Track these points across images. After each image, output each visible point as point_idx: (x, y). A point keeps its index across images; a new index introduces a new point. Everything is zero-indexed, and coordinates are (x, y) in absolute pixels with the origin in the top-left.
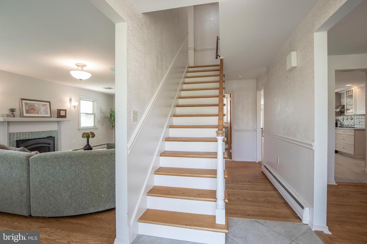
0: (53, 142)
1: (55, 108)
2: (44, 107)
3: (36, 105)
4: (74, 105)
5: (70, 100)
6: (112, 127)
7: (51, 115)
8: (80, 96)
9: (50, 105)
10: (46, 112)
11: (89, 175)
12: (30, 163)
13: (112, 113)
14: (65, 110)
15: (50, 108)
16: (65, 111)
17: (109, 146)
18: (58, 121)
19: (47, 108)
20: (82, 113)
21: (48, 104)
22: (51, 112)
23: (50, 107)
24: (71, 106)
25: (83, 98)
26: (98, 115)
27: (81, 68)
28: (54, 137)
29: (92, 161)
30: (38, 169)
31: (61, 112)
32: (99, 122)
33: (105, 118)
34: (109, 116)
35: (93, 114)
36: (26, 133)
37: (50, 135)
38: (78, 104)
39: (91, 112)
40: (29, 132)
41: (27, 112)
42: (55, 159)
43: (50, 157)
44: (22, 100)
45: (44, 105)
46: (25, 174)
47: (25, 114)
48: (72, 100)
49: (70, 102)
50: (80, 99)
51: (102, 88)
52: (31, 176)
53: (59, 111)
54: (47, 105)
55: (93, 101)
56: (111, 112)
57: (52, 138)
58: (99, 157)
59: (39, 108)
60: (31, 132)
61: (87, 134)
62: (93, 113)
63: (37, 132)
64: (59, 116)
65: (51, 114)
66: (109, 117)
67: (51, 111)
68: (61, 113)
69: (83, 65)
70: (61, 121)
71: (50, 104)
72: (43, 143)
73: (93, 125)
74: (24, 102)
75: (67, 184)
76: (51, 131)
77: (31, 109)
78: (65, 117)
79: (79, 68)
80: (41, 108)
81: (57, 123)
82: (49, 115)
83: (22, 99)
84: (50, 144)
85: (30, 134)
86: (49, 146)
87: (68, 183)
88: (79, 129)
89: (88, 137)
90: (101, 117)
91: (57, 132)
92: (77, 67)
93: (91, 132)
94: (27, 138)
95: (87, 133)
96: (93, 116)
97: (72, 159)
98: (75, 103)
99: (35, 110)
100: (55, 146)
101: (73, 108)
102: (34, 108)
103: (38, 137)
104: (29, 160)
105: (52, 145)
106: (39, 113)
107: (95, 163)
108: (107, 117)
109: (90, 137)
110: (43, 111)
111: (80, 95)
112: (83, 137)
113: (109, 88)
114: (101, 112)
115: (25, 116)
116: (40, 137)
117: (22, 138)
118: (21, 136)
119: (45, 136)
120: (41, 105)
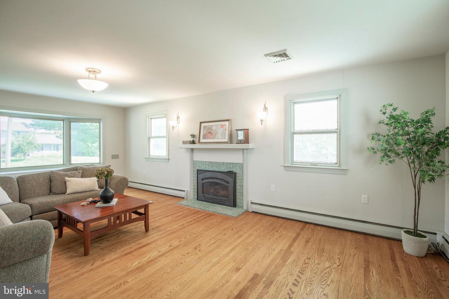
0: (233, 179)
2: (222, 129)
3: (214, 128)
7: (228, 140)
9: (229, 125)
10: (223, 134)
15: (229, 129)
18: (243, 149)
19: (225, 130)
21: (227, 123)
22: (230, 136)
23: (229, 127)
28: (236, 174)
35: (337, 133)
36: (206, 162)
37: (231, 170)
39: (333, 128)
40: (208, 162)
41: (205, 137)
45: (222, 126)
47: (202, 141)
49: (266, 111)
54: (226, 125)
57: (232, 174)
59: (216, 131)
60: (211, 162)
62: (337, 129)
63: (216, 163)
67: (228, 133)
71: (229, 123)
72: (221, 179)
74: (203, 125)
76: (233, 163)
80: (218, 131)
81: (241, 152)
82: (226, 140)
83: (201, 123)
84: (228, 183)
85: (210, 164)
86: (227, 185)
88: (284, 166)
91: (241, 166)
99: (211, 134)
102: (211, 132)
103: (216, 169)
105: (231, 184)
106: (216, 137)
110: (221, 135)
115: (202, 143)
116: (220, 170)
117: (203, 168)
118: (202, 165)
119: (226, 170)
120: (219, 127)
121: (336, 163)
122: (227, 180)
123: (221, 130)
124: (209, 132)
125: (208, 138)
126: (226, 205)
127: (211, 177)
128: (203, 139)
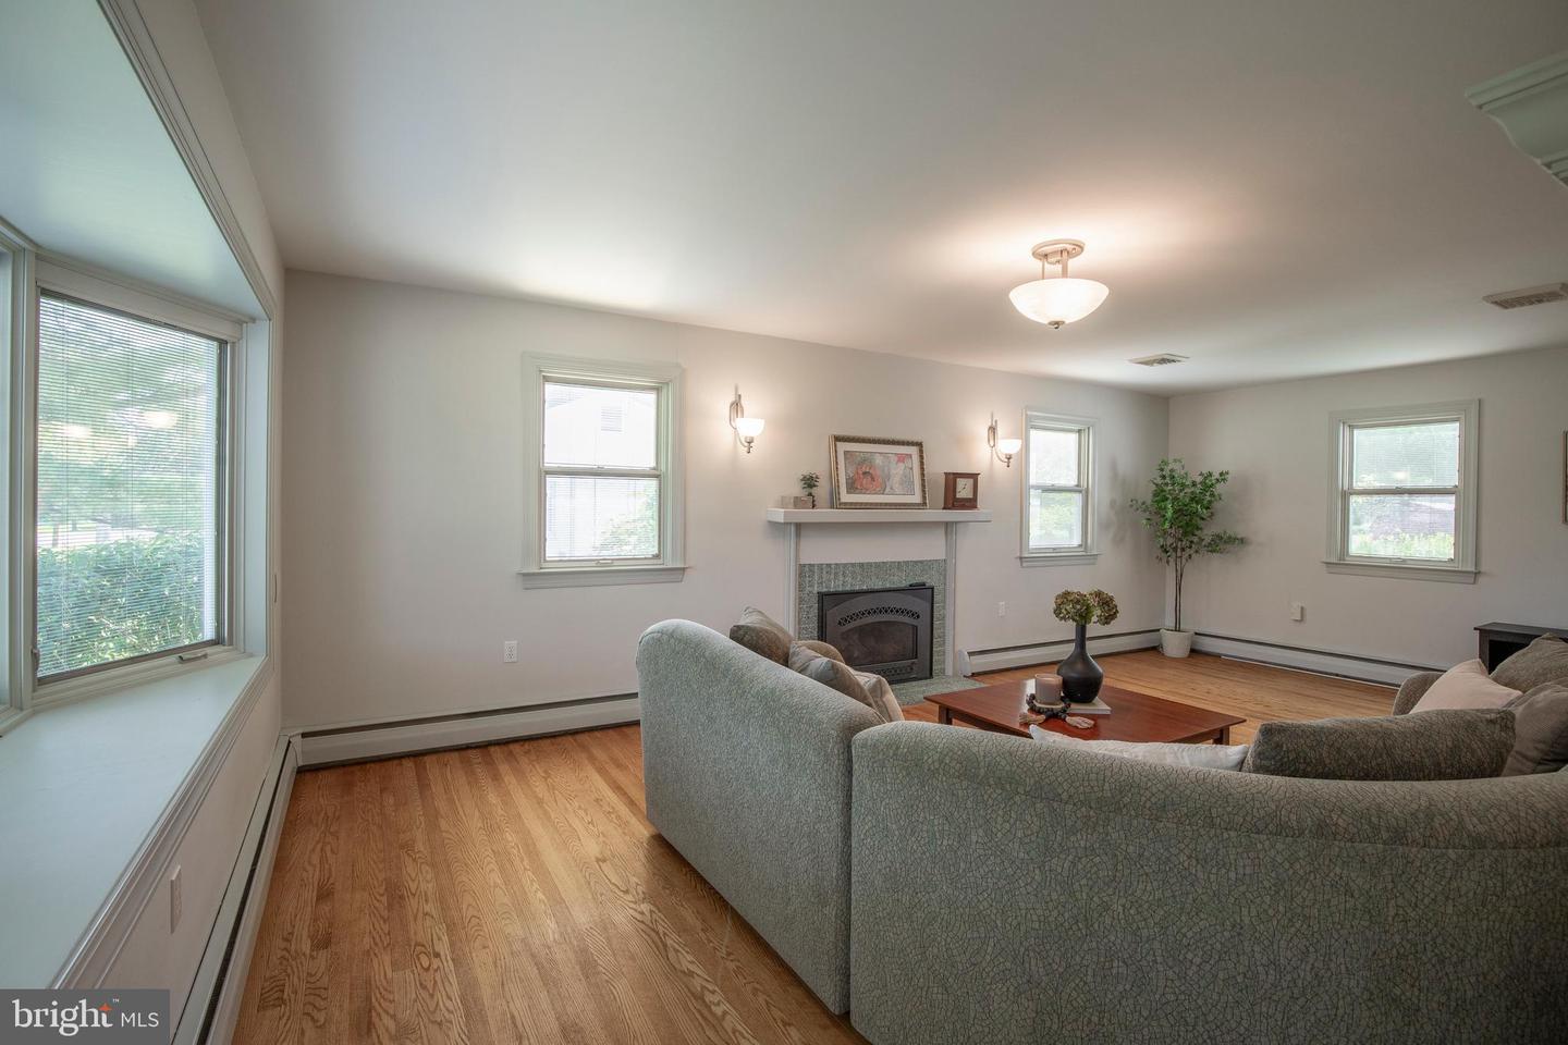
0: (928, 605)
1: (938, 466)
2: (902, 466)
3: (878, 460)
4: (1008, 452)
5: (993, 429)
6: (1159, 552)
7: (924, 498)
8: (1029, 413)
9: (922, 457)
10: (907, 482)
11: (1156, 945)
12: (855, 766)
13: (1167, 484)
14: (974, 476)
15: (922, 469)
16: (971, 481)
17: (1279, 746)
18: (947, 524)
19: (911, 469)
20: (1033, 487)
21: (913, 450)
22: (923, 486)
23: (922, 463)
24: (995, 456)
25: (1038, 418)
26: (1102, 496)
27: (1059, 268)
28: (933, 588)
29: (1182, 858)
30: (885, 808)
31: (961, 482)
32: (1104, 526)
33: (1131, 506)
34: (1149, 499)
35: (1076, 489)
36: (845, 565)
37: (920, 580)
38: (1021, 450)
39: (1073, 482)
40: (853, 565)
41: (852, 487)
42: (965, 784)
43: (941, 761)
44: (838, 443)
45: (902, 458)
46: (835, 808)
47: (846, 497)
48: (1000, 431)
49: (991, 435)
50: (1031, 424)
51: (1131, 361)
52: (854, 828)
53: (952, 479)
54: (910, 456)
55: (1079, 431)
56: (1164, 477)
57: (923, 591)
58: (1233, 834)
59: (886, 470)
60: (862, 565)
61: (1080, 600)
62: (1077, 486)
63: (877, 565)
64: (952, 501)
65: (924, 491)
66: (1149, 502)
67: (923, 480)
68: (959, 487)
69: (1069, 247)
70: (956, 523)
71: (921, 451)
72: (897, 611)
73: (1076, 541)
74: (843, 447)
75: (1022, 950)
76: (920, 562)
77: (864, 477)
78: (971, 503)
79: (1046, 265)
80: (893, 472)
81: (942, 532)
82: (917, 499)
83: (838, 439)
84: (918, 617)
85: (858, 570)
86: (915, 622)
87: (1027, 950)
88: (1021, 558)
89: (1080, 616)
90: (1113, 504)
91: (942, 567)
92: (1037, 264)
93: (1098, 594)
94: (848, 588)
95: (1080, 594)
96: (1077, 498)
97: (1055, 805)
98: (1009, 445)
99: (873, 479)
100: (936, 623)
101: (1000, 466)
102: (872, 471)
103: (878, 585)
104: (849, 747)
105: (925, 618)
106: (888, 490)
107: (1200, 875)
108: (1140, 503)
109: (1094, 619)
110: (900, 485)
111: (1028, 408)
112: (1057, 612)
113: (1163, 361)
114: (1117, 480)
115: (845, 504)
116: (888, 586)
117: (835, 586)
118: (832, 576)
119: (904, 584)
120: (894, 459)
121: (1080, 546)
122: (915, 609)
123: (898, 470)
124: (865, 473)
125: (863, 491)
126: (915, 679)
127: (869, 608)
128: (848, 492)
